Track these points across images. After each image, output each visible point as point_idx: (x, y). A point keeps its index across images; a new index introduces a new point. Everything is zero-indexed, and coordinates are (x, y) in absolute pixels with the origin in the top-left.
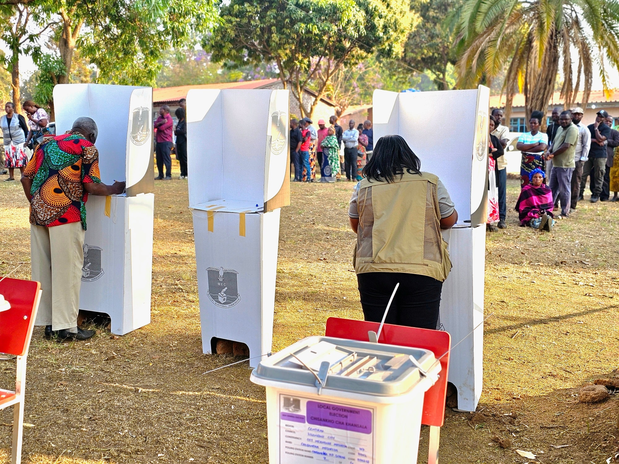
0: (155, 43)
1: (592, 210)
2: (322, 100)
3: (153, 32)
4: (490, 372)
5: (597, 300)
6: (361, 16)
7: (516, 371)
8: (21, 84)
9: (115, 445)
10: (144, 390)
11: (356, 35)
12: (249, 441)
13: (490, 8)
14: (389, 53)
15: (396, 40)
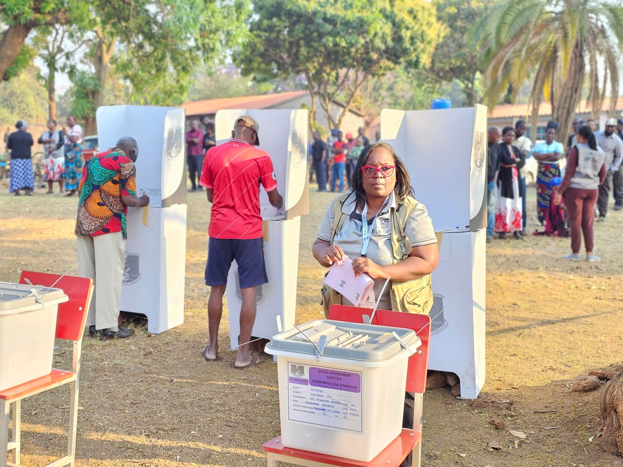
0: (186, 59)
1: (614, 218)
2: (351, 111)
3: (184, 49)
4: (495, 366)
5: (607, 303)
6: (388, 29)
7: (519, 365)
8: (57, 99)
9: (154, 424)
10: (178, 380)
11: (383, 47)
12: (271, 422)
13: (515, 19)
14: (416, 64)
15: (423, 51)
